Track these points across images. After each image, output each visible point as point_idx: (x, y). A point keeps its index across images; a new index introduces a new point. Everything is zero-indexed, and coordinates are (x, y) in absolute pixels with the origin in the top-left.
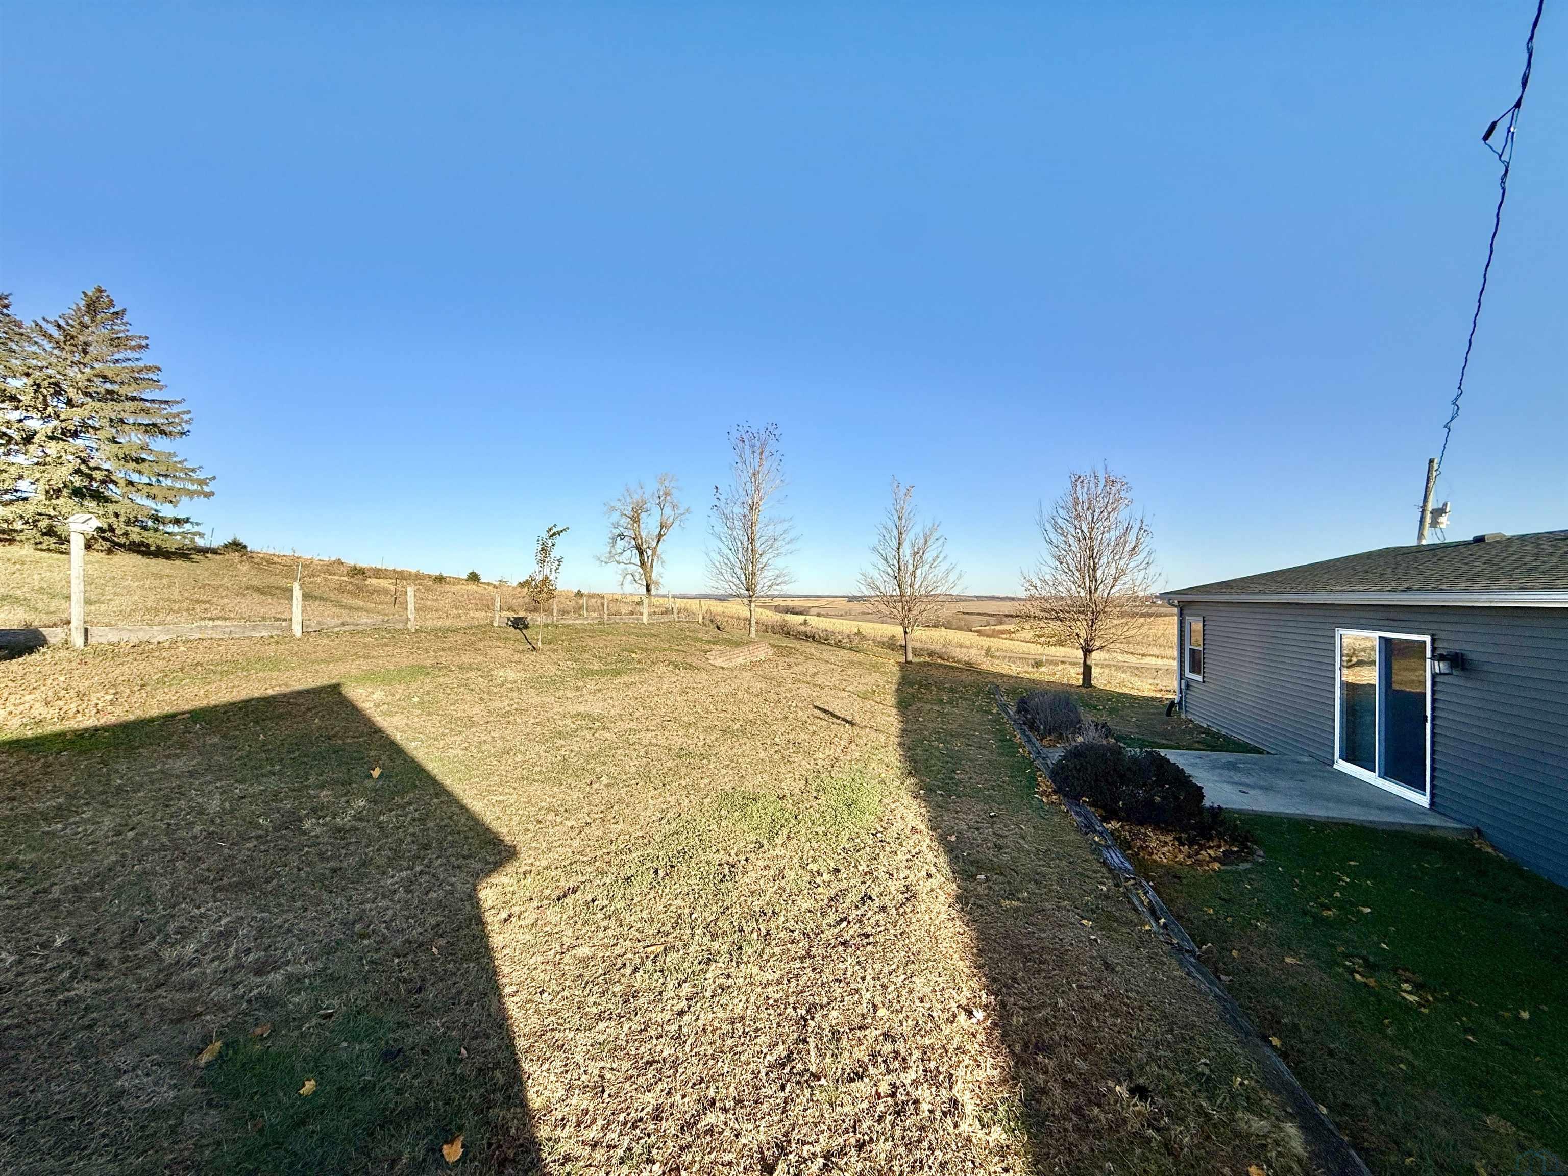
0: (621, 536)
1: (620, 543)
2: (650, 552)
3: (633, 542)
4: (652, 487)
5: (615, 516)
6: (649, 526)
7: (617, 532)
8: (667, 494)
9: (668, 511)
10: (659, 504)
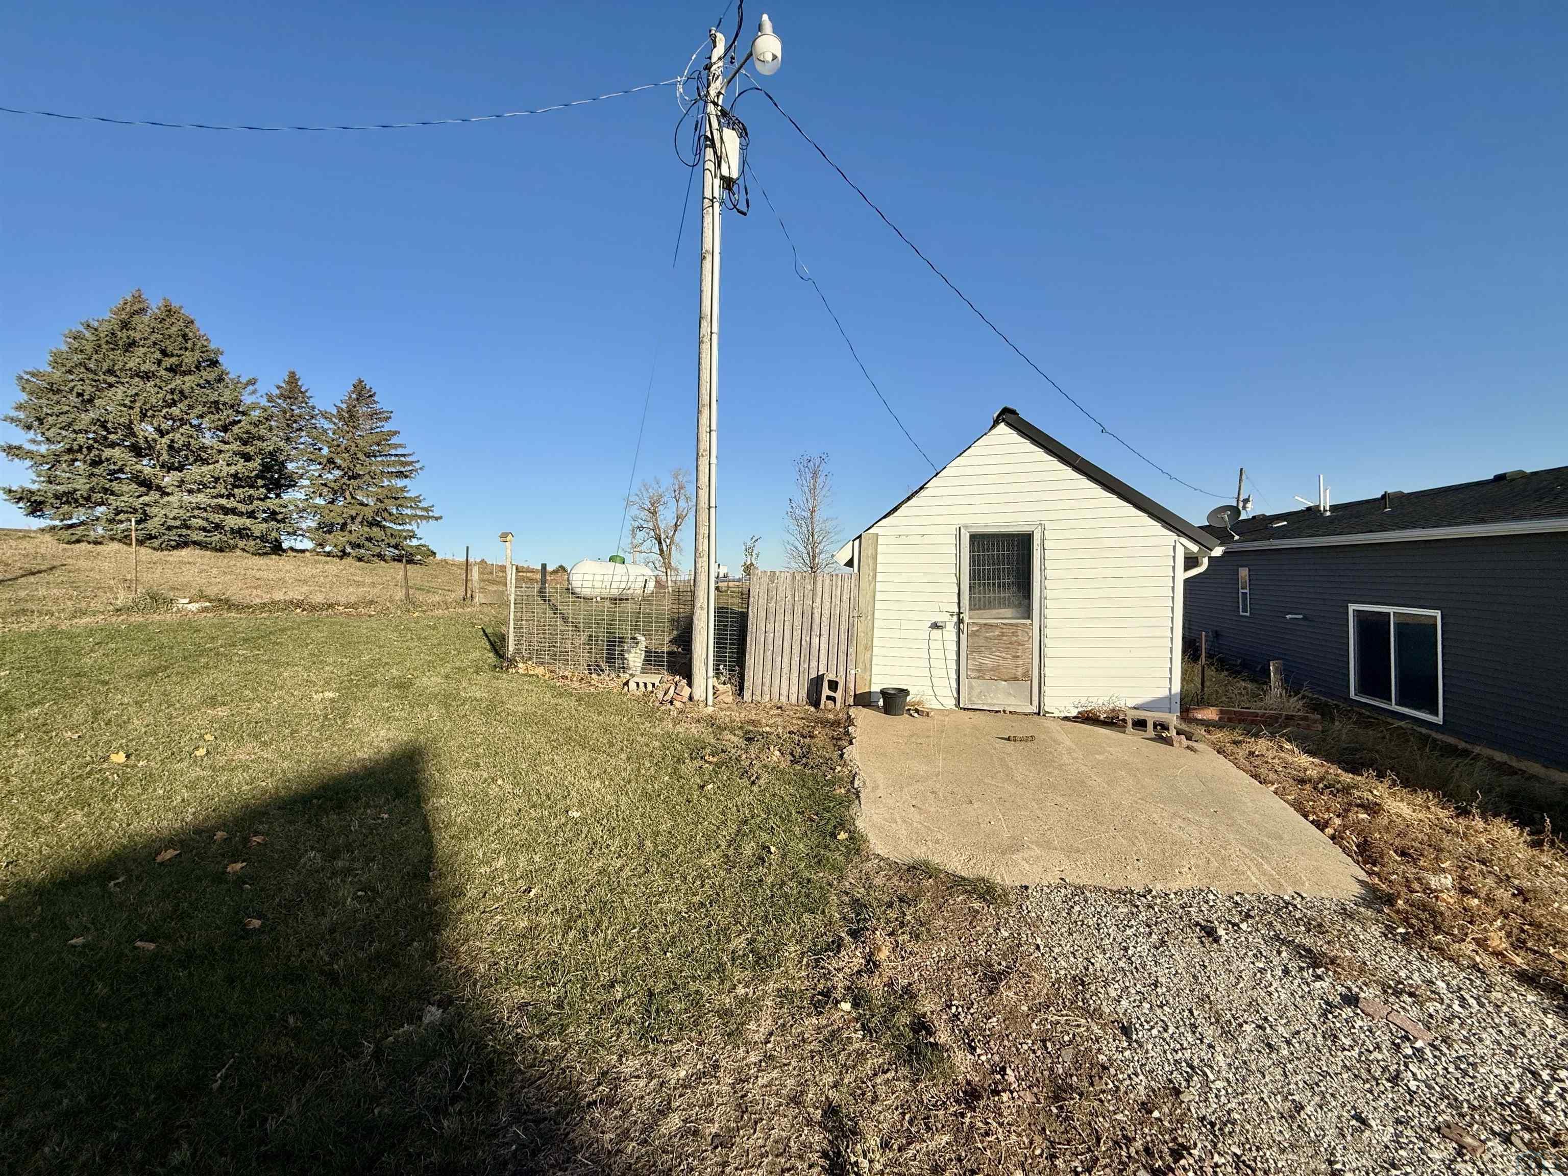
0: (641, 528)
1: (640, 535)
2: (668, 541)
3: (652, 533)
4: (667, 482)
5: (634, 511)
6: (666, 517)
7: (636, 524)
8: (681, 488)
9: (682, 503)
10: (675, 497)
